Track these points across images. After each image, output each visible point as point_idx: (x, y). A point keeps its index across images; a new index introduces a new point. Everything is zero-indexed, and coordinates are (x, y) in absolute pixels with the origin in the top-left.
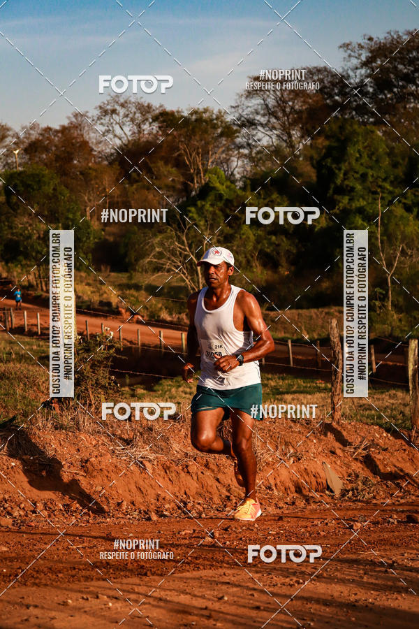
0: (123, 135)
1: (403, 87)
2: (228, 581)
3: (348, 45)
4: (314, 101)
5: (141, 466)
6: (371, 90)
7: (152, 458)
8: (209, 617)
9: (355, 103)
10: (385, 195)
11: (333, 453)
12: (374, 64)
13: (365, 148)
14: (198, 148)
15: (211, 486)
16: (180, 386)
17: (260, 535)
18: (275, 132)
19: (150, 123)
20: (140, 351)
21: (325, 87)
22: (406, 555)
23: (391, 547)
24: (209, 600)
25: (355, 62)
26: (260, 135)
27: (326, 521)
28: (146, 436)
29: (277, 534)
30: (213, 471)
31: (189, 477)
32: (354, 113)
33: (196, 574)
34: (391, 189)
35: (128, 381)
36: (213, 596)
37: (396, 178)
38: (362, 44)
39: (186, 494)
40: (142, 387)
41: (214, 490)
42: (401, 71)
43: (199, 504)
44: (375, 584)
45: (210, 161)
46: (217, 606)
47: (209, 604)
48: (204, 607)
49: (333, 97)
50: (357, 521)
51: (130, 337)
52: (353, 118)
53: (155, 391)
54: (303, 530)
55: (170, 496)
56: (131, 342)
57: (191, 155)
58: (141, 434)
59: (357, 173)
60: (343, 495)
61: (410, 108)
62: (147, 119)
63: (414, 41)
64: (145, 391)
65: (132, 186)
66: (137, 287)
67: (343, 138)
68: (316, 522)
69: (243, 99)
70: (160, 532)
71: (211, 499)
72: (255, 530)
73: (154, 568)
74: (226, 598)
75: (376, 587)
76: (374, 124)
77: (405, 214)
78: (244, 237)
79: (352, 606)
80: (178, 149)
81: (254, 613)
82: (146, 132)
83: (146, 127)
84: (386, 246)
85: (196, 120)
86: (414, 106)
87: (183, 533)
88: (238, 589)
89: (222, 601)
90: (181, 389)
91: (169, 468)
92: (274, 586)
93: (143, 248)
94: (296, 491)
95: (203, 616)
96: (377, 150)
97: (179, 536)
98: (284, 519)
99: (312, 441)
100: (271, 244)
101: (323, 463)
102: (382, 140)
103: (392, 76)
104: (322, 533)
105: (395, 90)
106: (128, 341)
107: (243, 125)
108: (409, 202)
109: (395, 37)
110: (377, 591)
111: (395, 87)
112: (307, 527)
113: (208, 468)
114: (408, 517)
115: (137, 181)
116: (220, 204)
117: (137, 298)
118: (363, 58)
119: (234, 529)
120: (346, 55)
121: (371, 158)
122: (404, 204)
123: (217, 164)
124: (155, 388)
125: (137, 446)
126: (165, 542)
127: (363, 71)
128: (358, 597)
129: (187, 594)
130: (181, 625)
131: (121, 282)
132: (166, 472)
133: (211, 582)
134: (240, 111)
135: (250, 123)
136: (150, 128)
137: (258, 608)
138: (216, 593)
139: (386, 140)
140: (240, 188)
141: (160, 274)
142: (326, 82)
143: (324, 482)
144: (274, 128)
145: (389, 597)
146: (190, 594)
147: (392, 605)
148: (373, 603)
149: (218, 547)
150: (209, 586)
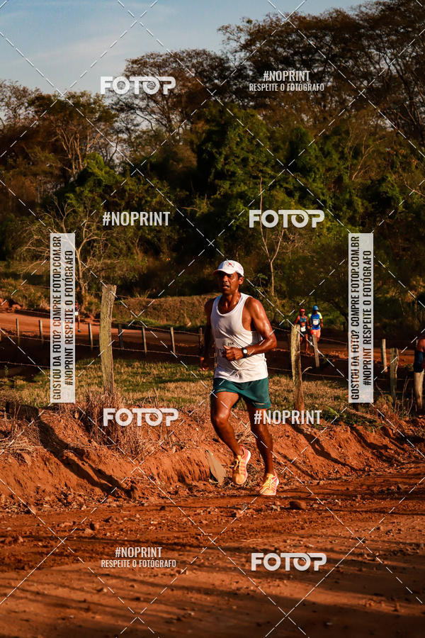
2: (108, 573)
3: (227, 28)
4: (193, 85)
5: (19, 457)
6: (251, 73)
7: (31, 450)
8: (88, 610)
9: (234, 87)
10: (265, 180)
12: (253, 47)
13: (245, 132)
14: (76, 133)
17: (142, 525)
18: (154, 116)
19: (26, 108)
20: (19, 341)
21: (204, 70)
22: (288, 541)
23: (274, 534)
24: (88, 592)
25: (234, 45)
26: (139, 119)
27: (209, 510)
29: (159, 524)
30: (94, 462)
32: (234, 97)
33: (75, 566)
34: (272, 173)
35: (7, 372)
36: (93, 589)
38: (241, 27)
39: (66, 486)
40: (22, 378)
42: (280, 54)
43: (80, 495)
45: (89, 146)
46: (96, 598)
47: (88, 597)
48: (83, 599)
49: (213, 81)
50: (240, 509)
51: (8, 327)
52: (232, 101)
53: (35, 382)
54: (185, 519)
55: (49, 489)
56: (10, 332)
57: (69, 140)
58: (19, 425)
59: (238, 157)
60: (226, 483)
62: (23, 104)
63: (292, 24)
64: (25, 382)
65: (9, 172)
66: (16, 276)
67: (223, 122)
68: (198, 511)
70: (38, 525)
71: (92, 490)
72: (137, 520)
73: (31, 561)
74: (105, 590)
75: (257, 575)
76: (254, 107)
77: (287, 199)
79: (234, 594)
80: (56, 134)
81: (133, 605)
82: (21, 117)
83: (22, 111)
84: (268, 230)
85: (73, 105)
87: (63, 525)
88: (118, 580)
89: (101, 593)
91: (48, 460)
92: (155, 576)
93: (20, 235)
94: (179, 480)
95: (81, 609)
96: (258, 135)
97: (58, 528)
98: (167, 509)
99: (195, 429)
100: (151, 230)
101: (206, 451)
102: (262, 123)
103: (272, 59)
104: (205, 522)
106: (6, 331)
107: (121, 110)
108: (290, 186)
109: (274, 19)
110: (259, 578)
112: (189, 516)
113: (89, 459)
114: (291, 503)
115: (14, 167)
116: (99, 190)
117: (15, 287)
118: (243, 41)
119: (115, 520)
120: (225, 38)
121: (251, 143)
122: (286, 188)
123: (95, 150)
124: (35, 379)
125: (15, 438)
126: (45, 535)
127: (242, 54)
128: (239, 585)
129: (65, 587)
130: (59, 619)
132: (45, 464)
133: (90, 575)
135: (129, 107)
136: (26, 113)
137: (138, 599)
138: (95, 585)
139: (267, 124)
140: (120, 173)
141: (38, 262)
142: (205, 65)
143: (207, 470)
144: (152, 112)
145: (270, 584)
146: (68, 587)
147: (274, 592)
148: (254, 591)
149: (98, 539)
150: (88, 578)
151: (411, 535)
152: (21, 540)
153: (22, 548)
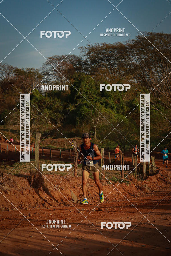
0: (3, 77)
1: (100, 62)
2: (34, 231)
3: (82, 47)
4: (70, 66)
5: (6, 192)
6: (89, 63)
7: (10, 189)
8: (26, 243)
9: (84, 67)
10: (94, 99)
11: (74, 187)
12: (90, 54)
13: (87, 83)
14: (29, 82)
15: (31, 199)
16: (22, 165)
17: (47, 216)
18: (56, 77)
19: (12, 73)
20: (8, 153)
21: (73, 62)
22: (97, 221)
23: (92, 219)
24: (26, 237)
25: (84, 53)
26: (51, 78)
27: (70, 211)
28: (8, 182)
29: (53, 215)
30: (32, 194)
31: (23, 196)
32: (83, 71)
33: (23, 228)
34: (96, 97)
35: (3, 163)
36: (28, 236)
37: (98, 93)
38: (86, 47)
39: (22, 202)
40: (8, 165)
41: (32, 201)
42: (100, 57)
43: (26, 205)
44: (85, 231)
45: (33, 86)
46: (29, 239)
47: (26, 239)
48: (24, 239)
49: (76, 65)
50: (81, 211)
51: (4, 147)
52: (83, 72)
53: (13, 167)
54: (62, 214)
55: (16, 203)
56: (5, 149)
57: (27, 84)
58: (6, 181)
59: (84, 91)
60: (77, 202)
61: (102, 69)
62: (11, 72)
63: (104, 47)
64: (9, 167)
65: (6, 95)
66: (7, 130)
67: (80, 79)
68: (67, 211)
69: (45, 65)
70: (11, 215)
71: (31, 203)
72: (45, 214)
73: (7, 227)
74: (32, 237)
75: (85, 232)
76: (90, 75)
77: (101, 106)
78: (45, 113)
79: (77, 239)
80: (22, 82)
81: (42, 242)
82: (11, 76)
83: (11, 74)
84: (94, 116)
85: (29, 72)
86: (104, 69)
87: (20, 215)
88: (37, 233)
89: (31, 238)
90: (22, 166)
91: (16, 193)
92: (50, 232)
93: (9, 116)
94: (61, 201)
95: (23, 243)
96: (91, 84)
97: (18, 216)
98: (55, 210)
99: (67, 183)
100: (54, 115)
101: (71, 191)
102: (93, 80)
103: (97, 58)
104: (68, 215)
105: (98, 63)
106: (4, 149)
107: (45, 75)
108: (102, 102)
109: (98, 45)
110: (86, 233)
111: (97, 62)
112: (63, 213)
113: (30, 193)
114: (99, 209)
115: (7, 93)
116: (37, 102)
117: (7, 134)
118: (87, 52)
119: (38, 213)
120: (81, 51)
121: (89, 87)
122: (101, 102)
123: (36, 88)
124: (13, 166)
125: (4, 185)
126: (13, 218)
127: (87, 57)
128: (79, 236)
129: (18, 235)
130: (15, 246)
131: (2, 128)
132: (15, 194)
133: (27, 231)
134: (44, 70)
135: (47, 74)
136: (12, 75)
137: (43, 240)
138: (29, 235)
139: (94, 80)
140: (44, 96)
141: (15, 126)
142: (74, 60)
143: (71, 197)
144: (56, 75)
145: (90, 235)
146: (20, 235)
147: (90, 238)
148: (84, 238)
149: (31, 219)
150: (27, 232)
151: (139, 220)
152: (5, 219)
153: (5, 222)
